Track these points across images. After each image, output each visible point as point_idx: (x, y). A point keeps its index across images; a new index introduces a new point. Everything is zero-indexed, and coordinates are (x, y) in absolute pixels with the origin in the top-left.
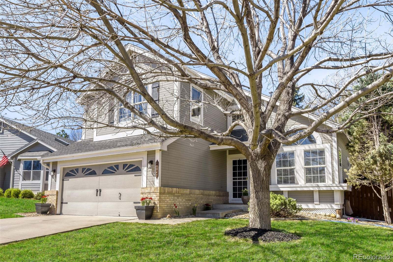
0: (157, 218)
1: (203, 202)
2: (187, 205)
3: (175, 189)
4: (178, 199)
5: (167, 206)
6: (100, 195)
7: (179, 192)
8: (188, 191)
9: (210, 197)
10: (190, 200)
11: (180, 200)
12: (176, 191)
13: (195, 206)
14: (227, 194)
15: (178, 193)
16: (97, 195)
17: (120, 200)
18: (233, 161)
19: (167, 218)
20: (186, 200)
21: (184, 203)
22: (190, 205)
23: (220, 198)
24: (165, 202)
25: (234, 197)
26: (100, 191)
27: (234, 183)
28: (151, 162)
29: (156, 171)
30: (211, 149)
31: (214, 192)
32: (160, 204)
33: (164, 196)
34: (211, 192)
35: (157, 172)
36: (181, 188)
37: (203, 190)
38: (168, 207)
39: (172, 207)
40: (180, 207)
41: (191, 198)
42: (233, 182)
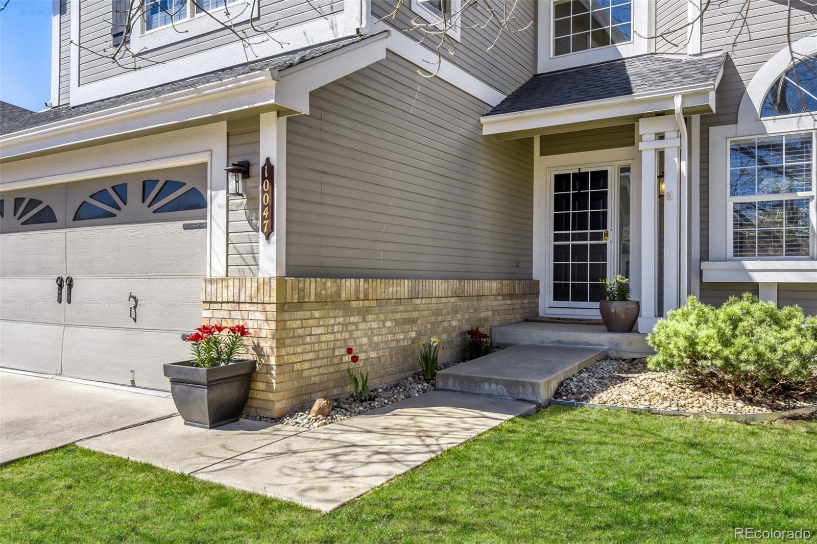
0: (269, 414)
1: (458, 323)
2: (402, 343)
3: (349, 285)
4: (364, 320)
5: (318, 358)
6: (69, 301)
7: (366, 295)
8: (403, 288)
9: (483, 303)
10: (413, 321)
11: (375, 325)
12: (357, 291)
13: (430, 346)
14: (533, 288)
15: (362, 296)
16: (60, 301)
17: (132, 324)
18: (557, 177)
19: (312, 414)
20: (397, 323)
21: (390, 337)
22: (414, 341)
23: (514, 301)
24: (308, 339)
25: (555, 299)
26: (70, 286)
27: (559, 253)
28: (242, 169)
29: (264, 207)
30: (487, 131)
31: (494, 285)
32: (283, 352)
33: (299, 314)
34: (487, 284)
35: (266, 214)
36: (375, 277)
37: (459, 279)
38: (319, 363)
39: (335, 361)
40: (373, 354)
41: (415, 314)
42: (555, 246)
